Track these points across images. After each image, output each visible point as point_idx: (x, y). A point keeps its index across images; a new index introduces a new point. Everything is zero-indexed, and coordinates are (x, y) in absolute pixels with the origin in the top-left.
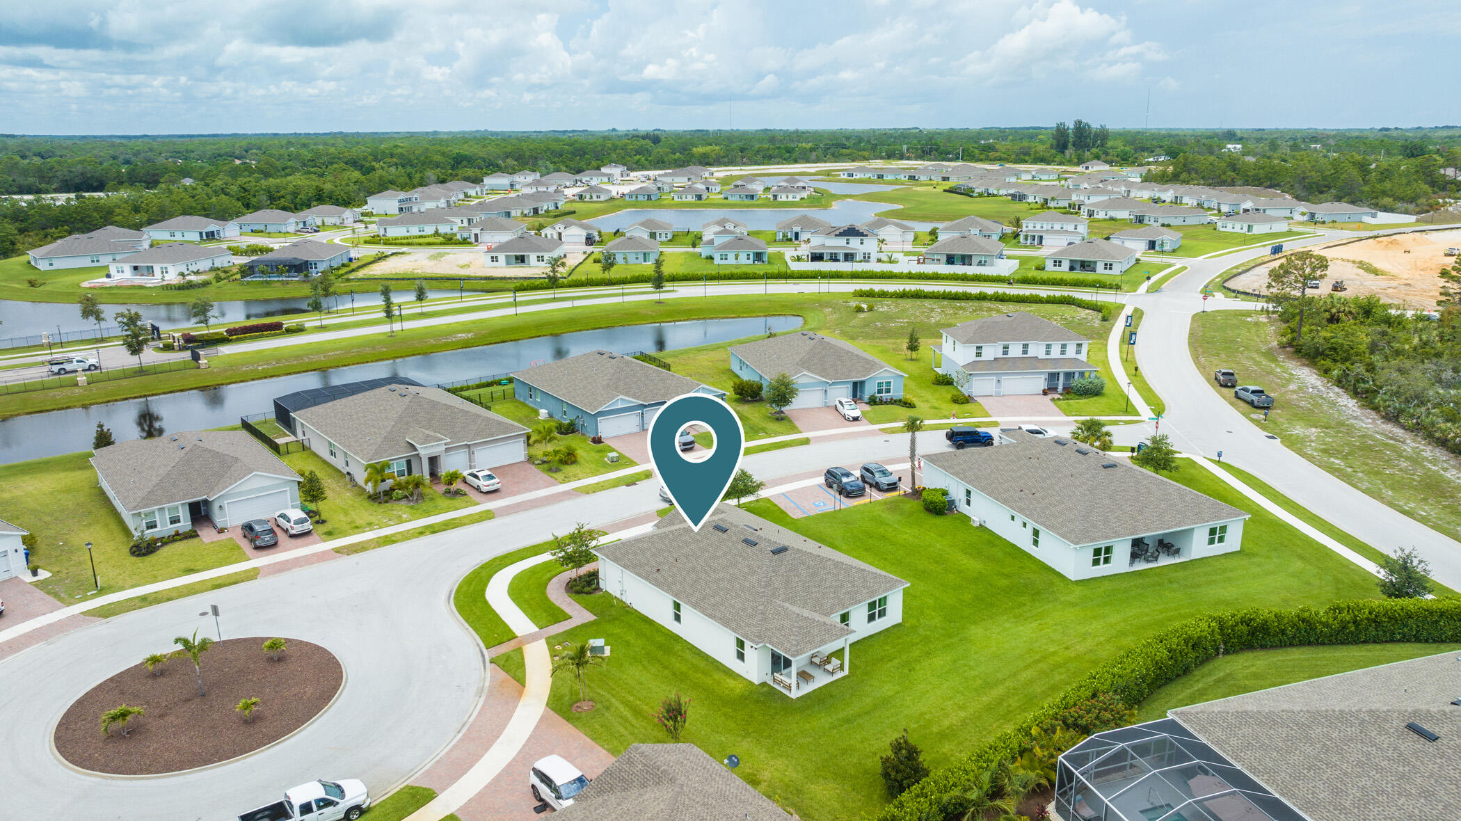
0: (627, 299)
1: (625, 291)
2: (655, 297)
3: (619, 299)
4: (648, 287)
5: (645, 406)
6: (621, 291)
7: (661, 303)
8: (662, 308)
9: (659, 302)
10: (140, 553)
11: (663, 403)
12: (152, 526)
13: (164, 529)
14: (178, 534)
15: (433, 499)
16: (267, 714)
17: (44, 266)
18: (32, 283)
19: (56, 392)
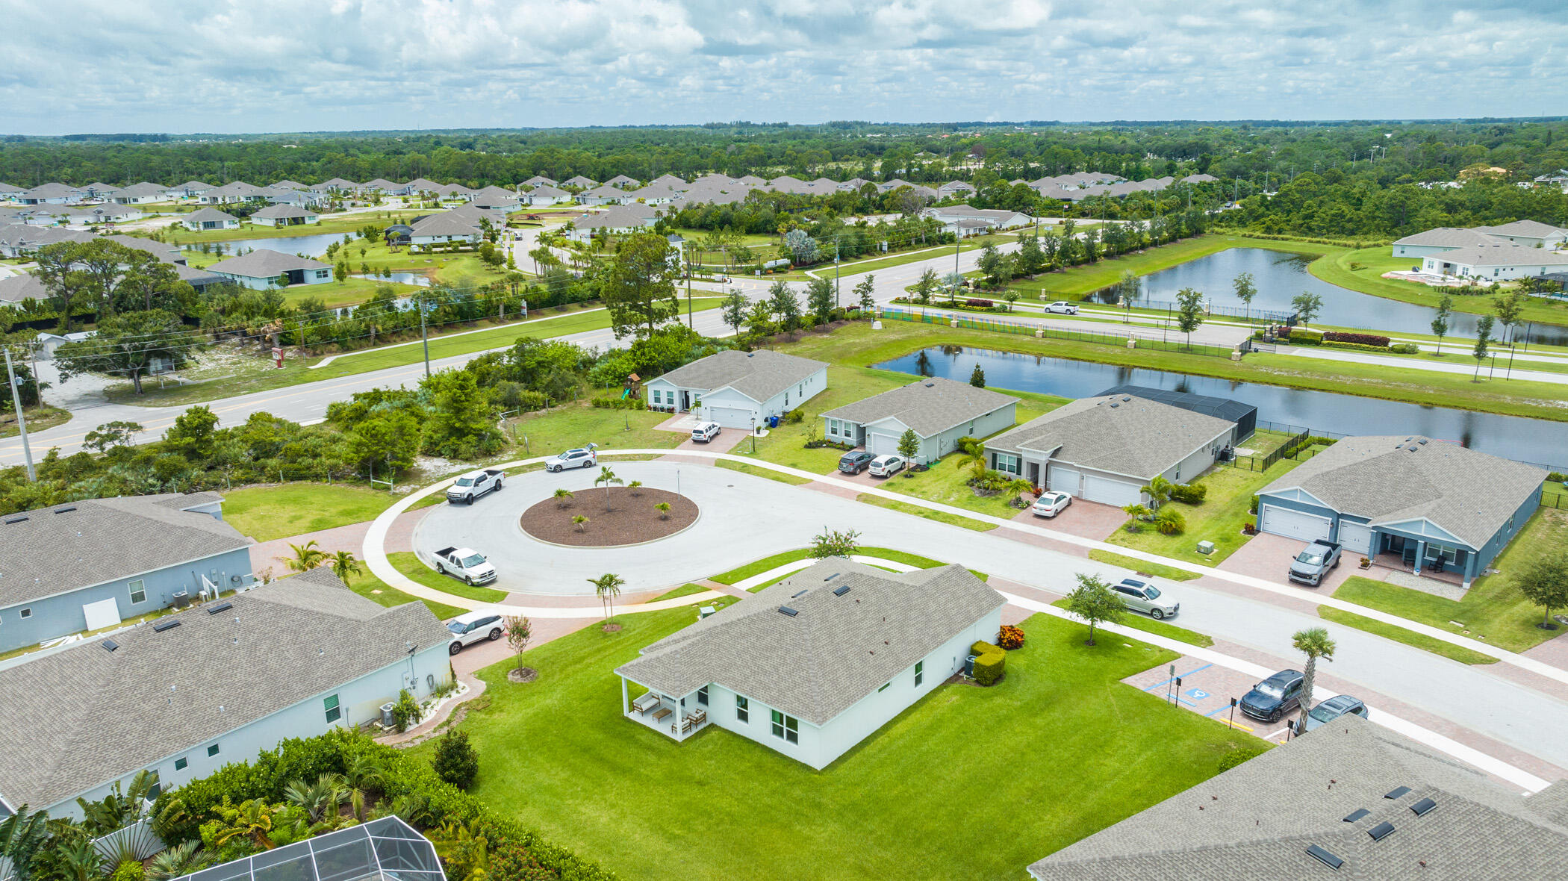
5: (1339, 516)
10: (810, 446)
11: (1367, 521)
12: (834, 432)
13: (840, 437)
14: (843, 444)
15: (997, 499)
16: (591, 534)
17: (1396, 253)
18: (1353, 266)
19: (1103, 347)
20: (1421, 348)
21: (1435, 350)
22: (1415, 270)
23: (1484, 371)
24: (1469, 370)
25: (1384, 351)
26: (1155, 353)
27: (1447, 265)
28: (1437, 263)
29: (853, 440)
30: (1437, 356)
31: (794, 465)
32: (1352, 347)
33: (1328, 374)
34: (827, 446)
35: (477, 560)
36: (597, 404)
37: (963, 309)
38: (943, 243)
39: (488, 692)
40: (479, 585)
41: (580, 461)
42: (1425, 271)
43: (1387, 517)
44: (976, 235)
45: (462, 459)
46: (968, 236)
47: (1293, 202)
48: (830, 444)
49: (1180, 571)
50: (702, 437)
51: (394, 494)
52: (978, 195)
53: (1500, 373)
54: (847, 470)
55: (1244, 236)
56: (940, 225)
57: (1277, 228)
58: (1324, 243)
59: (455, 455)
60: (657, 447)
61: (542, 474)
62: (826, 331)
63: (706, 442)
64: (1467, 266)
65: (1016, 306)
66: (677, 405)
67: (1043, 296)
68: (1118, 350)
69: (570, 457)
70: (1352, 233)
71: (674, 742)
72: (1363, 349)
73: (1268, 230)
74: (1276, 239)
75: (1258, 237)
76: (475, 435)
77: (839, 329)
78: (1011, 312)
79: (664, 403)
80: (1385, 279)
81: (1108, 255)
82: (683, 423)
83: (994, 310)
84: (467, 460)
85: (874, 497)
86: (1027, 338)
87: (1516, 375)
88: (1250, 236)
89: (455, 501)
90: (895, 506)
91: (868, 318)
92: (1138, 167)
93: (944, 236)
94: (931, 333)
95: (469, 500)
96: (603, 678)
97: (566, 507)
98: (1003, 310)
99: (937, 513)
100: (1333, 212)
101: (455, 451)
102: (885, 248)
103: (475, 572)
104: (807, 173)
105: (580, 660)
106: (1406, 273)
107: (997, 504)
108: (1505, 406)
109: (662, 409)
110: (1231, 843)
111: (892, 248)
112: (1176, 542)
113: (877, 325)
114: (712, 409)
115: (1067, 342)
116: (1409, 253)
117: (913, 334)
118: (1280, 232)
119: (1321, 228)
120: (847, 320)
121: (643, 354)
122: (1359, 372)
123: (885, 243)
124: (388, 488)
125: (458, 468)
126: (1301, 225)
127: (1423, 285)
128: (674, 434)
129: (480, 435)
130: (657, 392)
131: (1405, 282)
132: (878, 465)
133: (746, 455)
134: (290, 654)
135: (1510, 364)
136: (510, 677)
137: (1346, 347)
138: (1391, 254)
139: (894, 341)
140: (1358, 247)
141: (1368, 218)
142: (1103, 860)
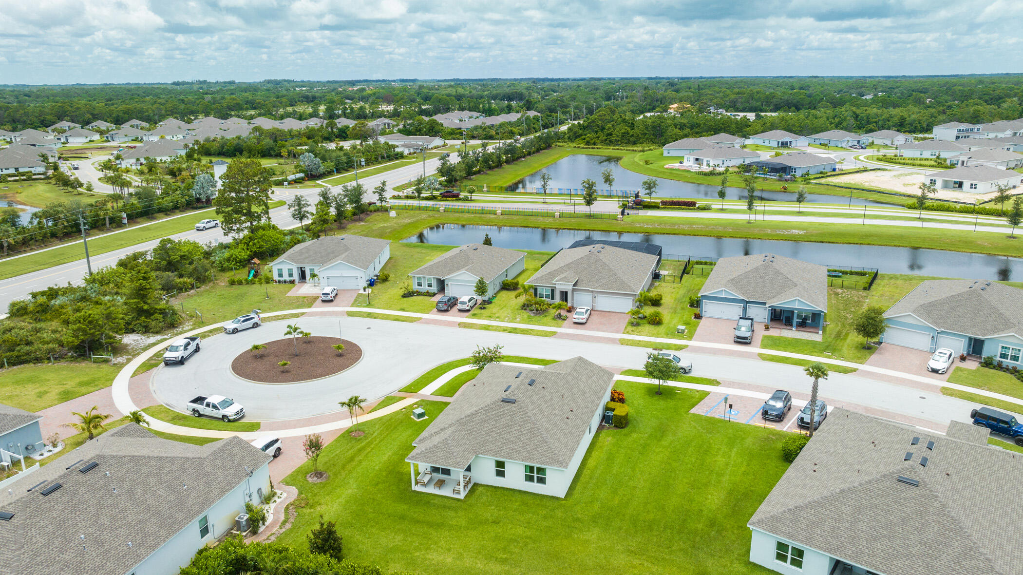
0: (979, 229)
1: (979, 221)
2: (1009, 231)
3: (971, 228)
4: (1004, 221)
5: (747, 302)
6: (974, 220)
7: (1014, 238)
8: (1012, 242)
9: (1012, 237)
10: (405, 296)
11: (765, 304)
12: (420, 285)
13: (424, 288)
14: (428, 292)
15: (545, 316)
16: (293, 372)
17: (666, 154)
18: (647, 162)
19: (541, 219)
20: (713, 207)
21: (720, 207)
22: (681, 163)
23: (752, 217)
24: (745, 217)
25: (695, 209)
26: (573, 220)
27: (697, 159)
28: (692, 158)
29: (434, 289)
30: (722, 210)
31: (403, 310)
32: (677, 209)
33: (674, 224)
34: (417, 295)
35: (227, 403)
36: (232, 283)
37: (440, 200)
38: (397, 159)
39: (300, 493)
40: (235, 421)
41: (249, 324)
42: (686, 163)
43: (775, 300)
44: (415, 153)
45: (153, 332)
46: (410, 154)
47: (598, 126)
48: (419, 294)
49: (675, 345)
50: (329, 298)
51: (114, 364)
52: (404, 126)
53: (759, 217)
54: (443, 309)
55: (575, 147)
56: (394, 147)
57: (592, 142)
58: (621, 150)
59: (147, 330)
60: (297, 308)
61: (222, 336)
62: (361, 220)
63: (331, 301)
64: (709, 159)
65: (475, 196)
66: (296, 277)
67: (485, 189)
68: (551, 219)
69: (244, 321)
70: (634, 143)
71: (459, 500)
72: (683, 209)
73: (588, 143)
74: (593, 148)
75: (583, 148)
76: (160, 314)
77: (368, 218)
78: (471, 200)
79: (286, 277)
80: (667, 168)
81: (507, 162)
82: (306, 289)
83: (460, 200)
84: (157, 333)
85: (469, 324)
86: (493, 216)
87: (767, 218)
88: (579, 147)
89: (169, 363)
90: (486, 328)
91: (386, 210)
92: (490, 107)
93: (397, 154)
94: (430, 216)
95: (181, 362)
96: (377, 468)
97: (262, 357)
98: (466, 199)
99: (516, 329)
100: (623, 131)
101: (146, 327)
102: (363, 163)
103: (230, 411)
104: (273, 115)
105: (352, 459)
106: (677, 165)
107: (548, 319)
108: (768, 235)
109: (285, 282)
110: (856, 485)
111: (368, 164)
112: (661, 329)
113: (393, 214)
114: (328, 278)
115: (518, 217)
116: (673, 153)
117: (419, 218)
118: (594, 144)
119: (617, 141)
120: (371, 211)
121: (254, 244)
122: (690, 222)
123: (363, 160)
124: (106, 361)
125: (152, 339)
126: (606, 140)
127: (688, 171)
128: (304, 297)
129: (163, 312)
130: (280, 270)
131: (678, 170)
132: (463, 303)
133: (364, 307)
134: (161, 492)
135: (764, 213)
136: (310, 479)
137: (674, 209)
138: (662, 154)
139: (409, 223)
140: (643, 151)
141: (642, 134)
142: (790, 510)
